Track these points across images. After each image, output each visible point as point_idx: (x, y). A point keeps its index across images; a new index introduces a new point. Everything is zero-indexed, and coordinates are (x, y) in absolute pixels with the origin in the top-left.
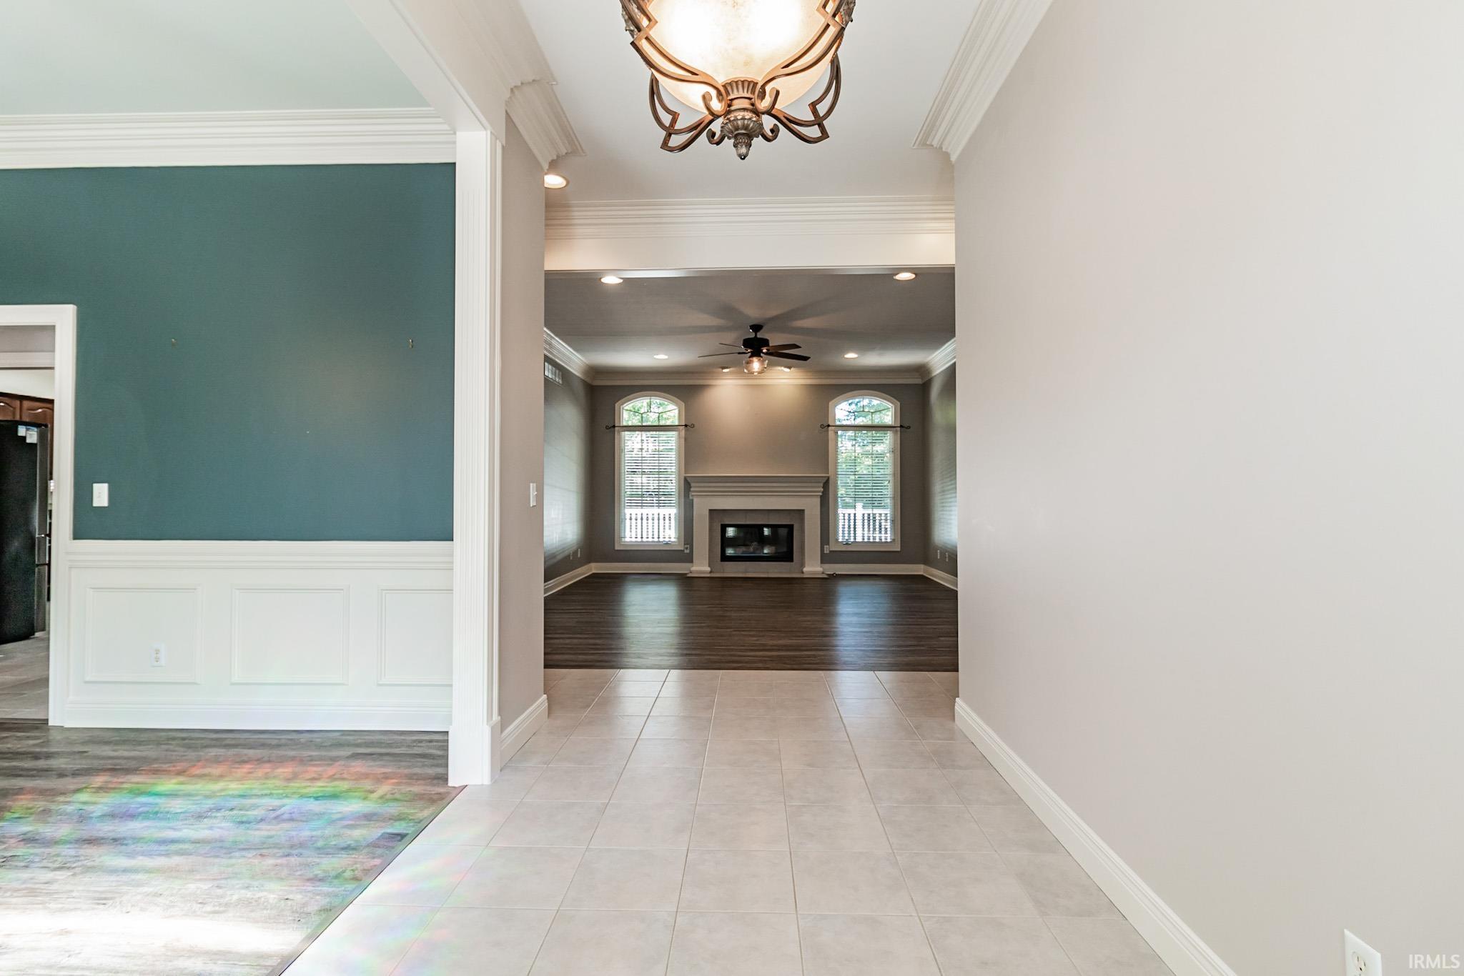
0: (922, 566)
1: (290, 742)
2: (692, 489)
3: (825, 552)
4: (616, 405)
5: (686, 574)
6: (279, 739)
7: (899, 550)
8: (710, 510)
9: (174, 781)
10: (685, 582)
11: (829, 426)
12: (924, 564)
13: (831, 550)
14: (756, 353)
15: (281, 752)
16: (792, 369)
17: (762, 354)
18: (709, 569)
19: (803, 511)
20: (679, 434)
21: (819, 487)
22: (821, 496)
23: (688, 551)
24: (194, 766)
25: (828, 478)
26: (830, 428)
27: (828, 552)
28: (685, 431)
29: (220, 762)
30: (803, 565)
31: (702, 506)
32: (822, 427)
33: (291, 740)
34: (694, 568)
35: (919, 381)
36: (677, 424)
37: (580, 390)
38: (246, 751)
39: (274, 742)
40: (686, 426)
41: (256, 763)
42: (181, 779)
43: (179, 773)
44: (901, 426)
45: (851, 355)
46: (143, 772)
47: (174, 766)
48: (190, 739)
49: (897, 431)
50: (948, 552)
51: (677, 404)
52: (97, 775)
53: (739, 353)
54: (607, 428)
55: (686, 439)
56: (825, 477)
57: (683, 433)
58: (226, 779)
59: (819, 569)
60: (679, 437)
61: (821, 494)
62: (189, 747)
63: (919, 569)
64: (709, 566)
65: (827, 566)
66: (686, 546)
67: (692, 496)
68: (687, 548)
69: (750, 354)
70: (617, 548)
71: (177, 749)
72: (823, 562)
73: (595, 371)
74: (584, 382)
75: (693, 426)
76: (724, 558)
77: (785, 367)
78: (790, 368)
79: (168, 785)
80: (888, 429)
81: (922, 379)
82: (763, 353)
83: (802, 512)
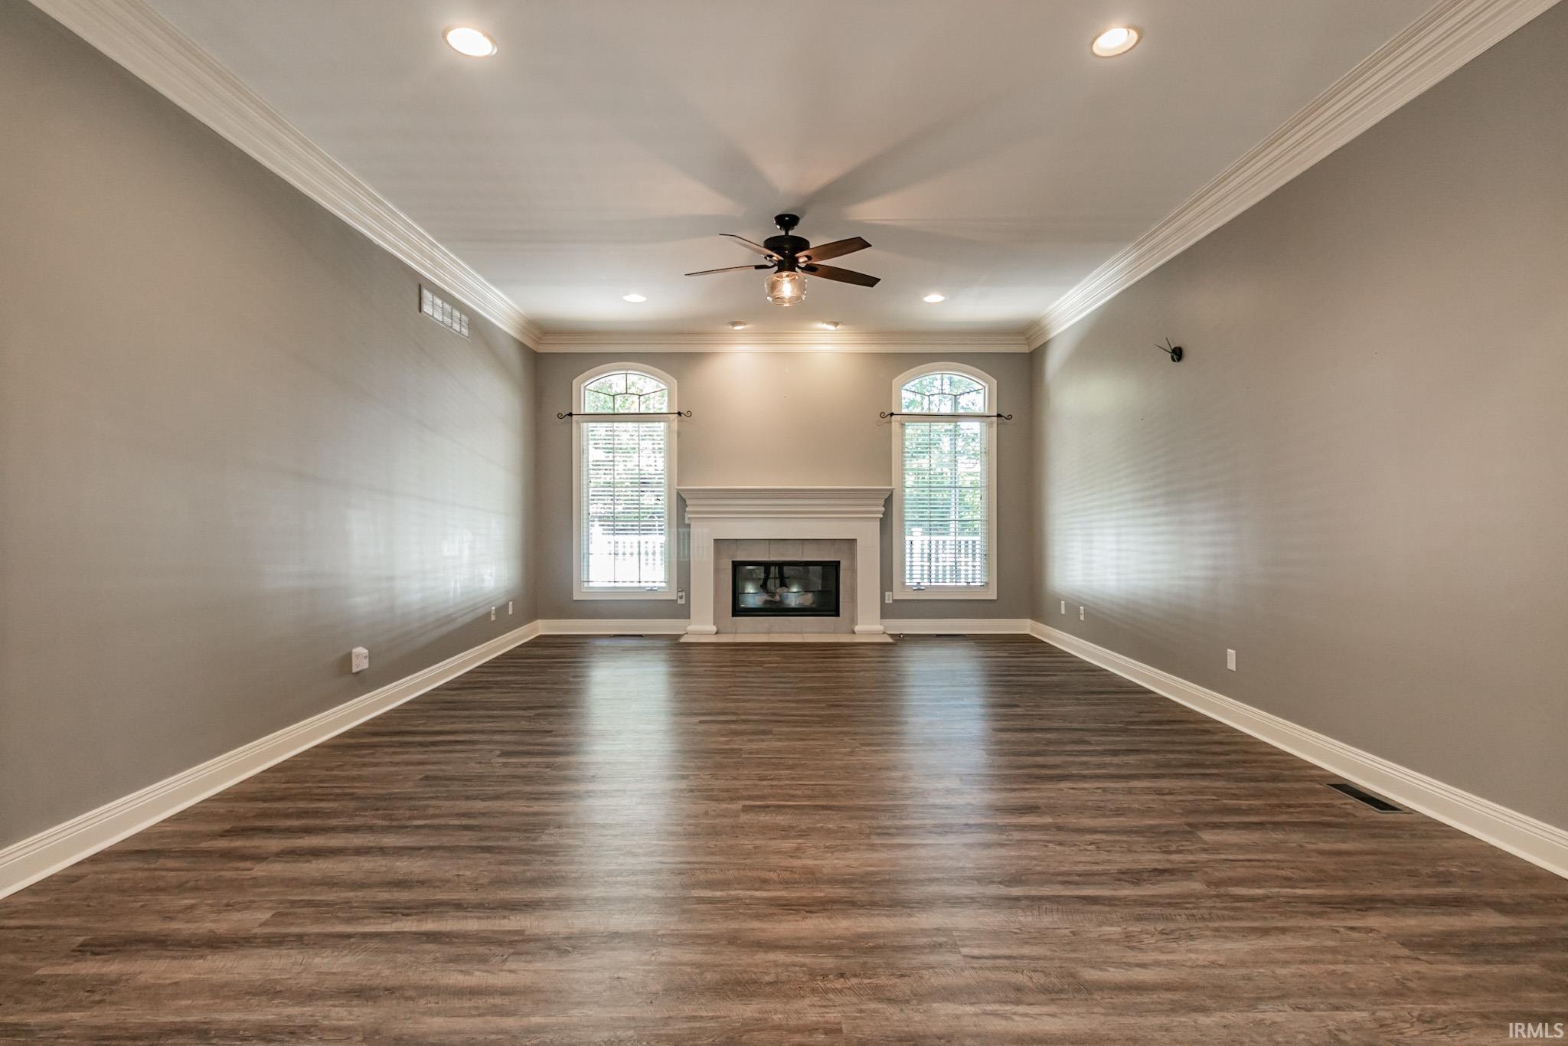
0: (1029, 622)
2: (687, 509)
3: (887, 602)
4: (574, 382)
5: (680, 636)
7: (995, 598)
8: (715, 540)
10: (679, 649)
11: (892, 414)
12: (1032, 619)
13: (894, 598)
14: (788, 264)
16: (838, 327)
17: (797, 269)
18: (714, 629)
19: (855, 540)
20: (669, 426)
21: (877, 505)
22: (881, 519)
23: (682, 602)
25: (892, 491)
26: (893, 417)
27: (891, 602)
28: (678, 421)
30: (853, 620)
31: (703, 535)
32: (882, 415)
34: (690, 628)
35: (1025, 349)
36: (665, 410)
37: (514, 357)
40: (679, 414)
44: (999, 416)
45: (934, 298)
49: (990, 425)
50: (1084, 605)
51: (666, 382)
53: (758, 267)
54: (560, 416)
55: (679, 434)
56: (890, 489)
57: (675, 425)
59: (878, 627)
60: (669, 429)
61: (881, 516)
63: (1024, 626)
64: (714, 624)
65: (888, 622)
66: (680, 594)
67: (689, 518)
68: (681, 597)
69: (776, 268)
70: (575, 598)
72: (883, 616)
73: (541, 329)
74: (522, 346)
75: (689, 414)
76: (738, 611)
77: (828, 323)
78: (836, 324)
80: (976, 418)
81: (1029, 344)
82: (799, 267)
83: (852, 542)
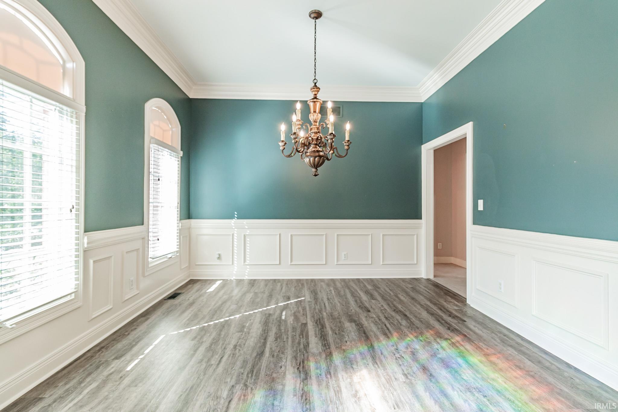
1: (557, 370)
6: (552, 364)
9: (479, 358)
15: (545, 374)
24: (495, 354)
29: (508, 360)
33: (559, 369)
38: (526, 361)
39: (547, 364)
41: (525, 372)
42: (483, 359)
43: (486, 355)
46: (474, 345)
47: (487, 349)
48: (507, 337)
52: (458, 336)
58: (501, 373)
62: (503, 341)
71: (497, 339)
79: (475, 359)
